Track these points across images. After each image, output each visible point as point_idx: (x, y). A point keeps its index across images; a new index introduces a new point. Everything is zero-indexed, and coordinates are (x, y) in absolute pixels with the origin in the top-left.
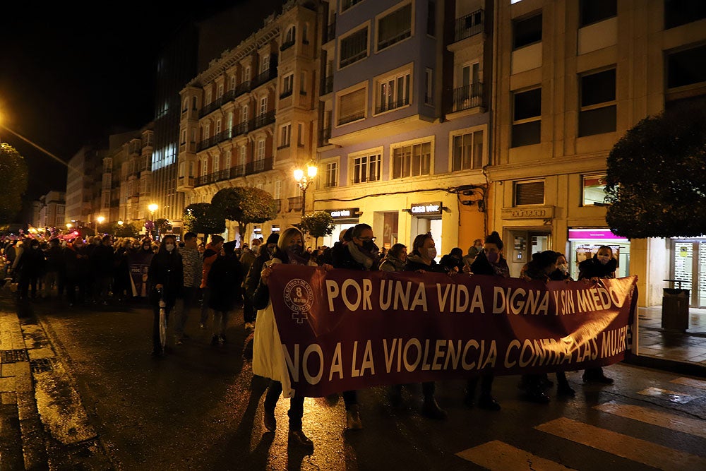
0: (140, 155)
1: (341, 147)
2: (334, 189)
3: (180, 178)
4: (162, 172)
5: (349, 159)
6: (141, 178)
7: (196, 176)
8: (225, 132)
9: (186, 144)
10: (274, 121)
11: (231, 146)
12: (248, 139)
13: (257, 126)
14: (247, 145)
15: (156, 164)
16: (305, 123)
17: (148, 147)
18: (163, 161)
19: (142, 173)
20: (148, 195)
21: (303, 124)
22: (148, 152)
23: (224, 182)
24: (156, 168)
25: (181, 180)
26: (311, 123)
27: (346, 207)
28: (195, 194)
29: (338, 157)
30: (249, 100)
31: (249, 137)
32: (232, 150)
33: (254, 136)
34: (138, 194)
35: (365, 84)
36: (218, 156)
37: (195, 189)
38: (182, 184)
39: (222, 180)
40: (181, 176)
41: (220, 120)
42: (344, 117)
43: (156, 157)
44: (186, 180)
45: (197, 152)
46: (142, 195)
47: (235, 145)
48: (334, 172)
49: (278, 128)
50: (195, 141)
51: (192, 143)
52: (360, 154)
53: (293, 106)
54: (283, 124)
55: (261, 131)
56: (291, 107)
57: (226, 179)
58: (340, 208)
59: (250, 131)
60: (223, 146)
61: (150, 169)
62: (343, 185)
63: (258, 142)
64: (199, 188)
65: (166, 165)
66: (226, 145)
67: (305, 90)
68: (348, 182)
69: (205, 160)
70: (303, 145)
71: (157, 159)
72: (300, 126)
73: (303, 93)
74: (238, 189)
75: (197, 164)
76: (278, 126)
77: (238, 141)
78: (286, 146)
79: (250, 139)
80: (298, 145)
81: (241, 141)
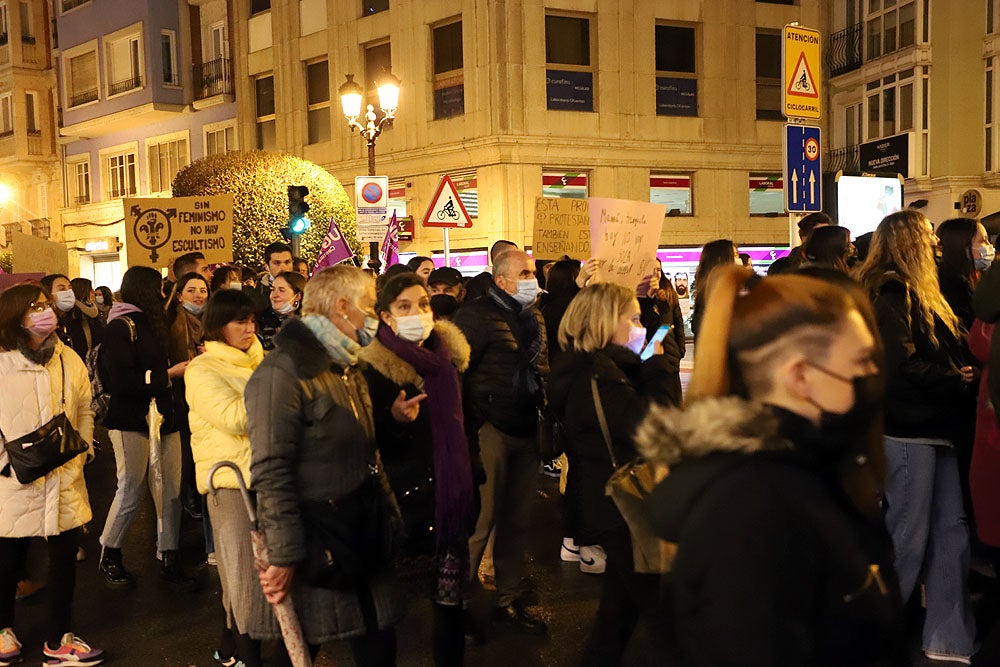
1: (88, 139)
2: (86, 207)
5: (100, 158)
16: (39, 92)
21: (35, 95)
26: (50, 91)
27: (102, 235)
29: (88, 154)
35: (93, 45)
42: (78, 92)
48: (87, 175)
52: (115, 151)
53: (11, 64)
56: (6, 66)
58: (97, 236)
62: (98, 201)
67: (32, 33)
68: (102, 196)
70: (40, 131)
72: (29, 98)
73: (27, 39)
78: (8, 133)
80: (28, 132)
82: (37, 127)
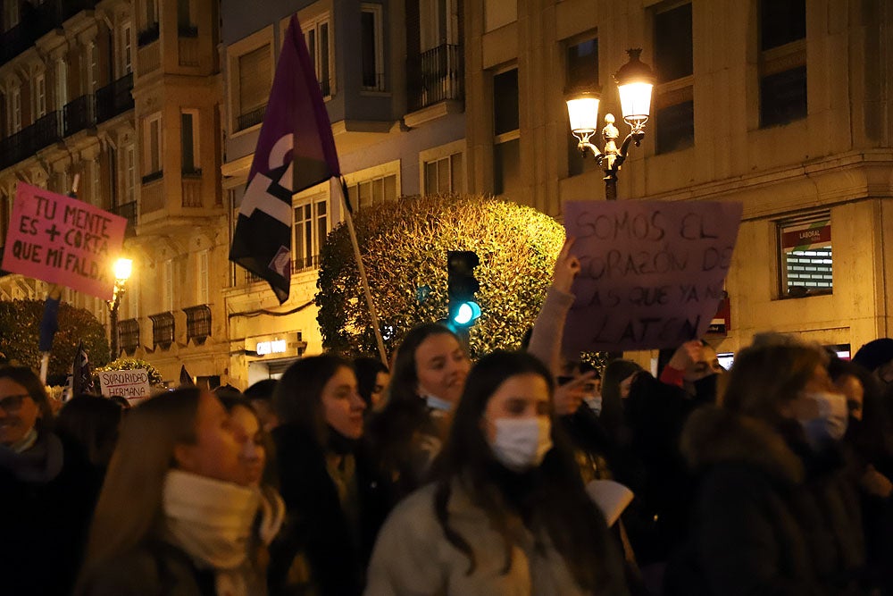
8: (51, 115)
10: (130, 104)
11: (68, 160)
12: (100, 141)
14: (101, 157)
16: (199, 109)
21: (195, 114)
26: (216, 108)
30: (94, 30)
31: (102, 136)
32: (71, 169)
33: (113, 134)
35: (269, 34)
41: (41, 78)
47: (75, 156)
49: (141, 125)
52: (300, 196)
54: (148, 114)
55: (121, 124)
56: (157, 72)
59: (100, 121)
60: (51, 157)
63: (123, 150)
66: (57, 156)
67: (193, 21)
70: (200, 170)
72: (187, 121)
73: (186, 31)
76: (141, 118)
77: (80, 145)
78: (157, 175)
79: (105, 143)
80: (183, 174)
81: (87, 146)
82: (197, 164)
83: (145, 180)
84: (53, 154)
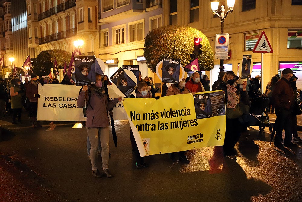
0: (3, 19)
1: (108, 23)
2: (107, 48)
3: (29, 38)
4: (19, 33)
5: (112, 30)
6: (6, 37)
7: (40, 37)
8: (53, 8)
9: (31, 15)
10: (75, 5)
12: (66, 14)
13: (70, 6)
14: (66, 18)
15: (15, 26)
17: (7, 14)
18: (19, 24)
19: (6, 33)
20: (11, 49)
21: (91, 8)
22: (8, 18)
23: (55, 42)
24: (15, 30)
25: (30, 39)
26: (96, 7)
27: (112, 58)
28: (40, 49)
29: (108, 29)
31: (66, 13)
32: (58, 20)
33: (69, 12)
34: (5, 48)
36: (51, 24)
37: (40, 46)
38: (31, 42)
39: (54, 41)
40: (30, 37)
42: (106, 6)
43: (14, 21)
44: (33, 40)
45: (39, 20)
46: (8, 49)
47: (59, 17)
48: (107, 37)
49: (78, 10)
50: (37, 12)
51: (35, 14)
52: (117, 27)
54: (80, 7)
55: (71, 10)
57: (56, 40)
58: (110, 58)
59: (66, 9)
60: (53, 18)
61: (11, 30)
62: (111, 46)
63: (71, 16)
64: (42, 45)
65: (21, 28)
66: (55, 17)
68: (113, 44)
69: (44, 26)
70: (92, 21)
71: (15, 24)
72: (89, 9)
74: (50, 51)
75: (40, 28)
76: (78, 9)
77: (61, 15)
78: (82, 22)
79: (67, 14)
80: (88, 21)
81: (62, 15)
82: (91, 19)
83: (79, 23)
84: (54, 17)
